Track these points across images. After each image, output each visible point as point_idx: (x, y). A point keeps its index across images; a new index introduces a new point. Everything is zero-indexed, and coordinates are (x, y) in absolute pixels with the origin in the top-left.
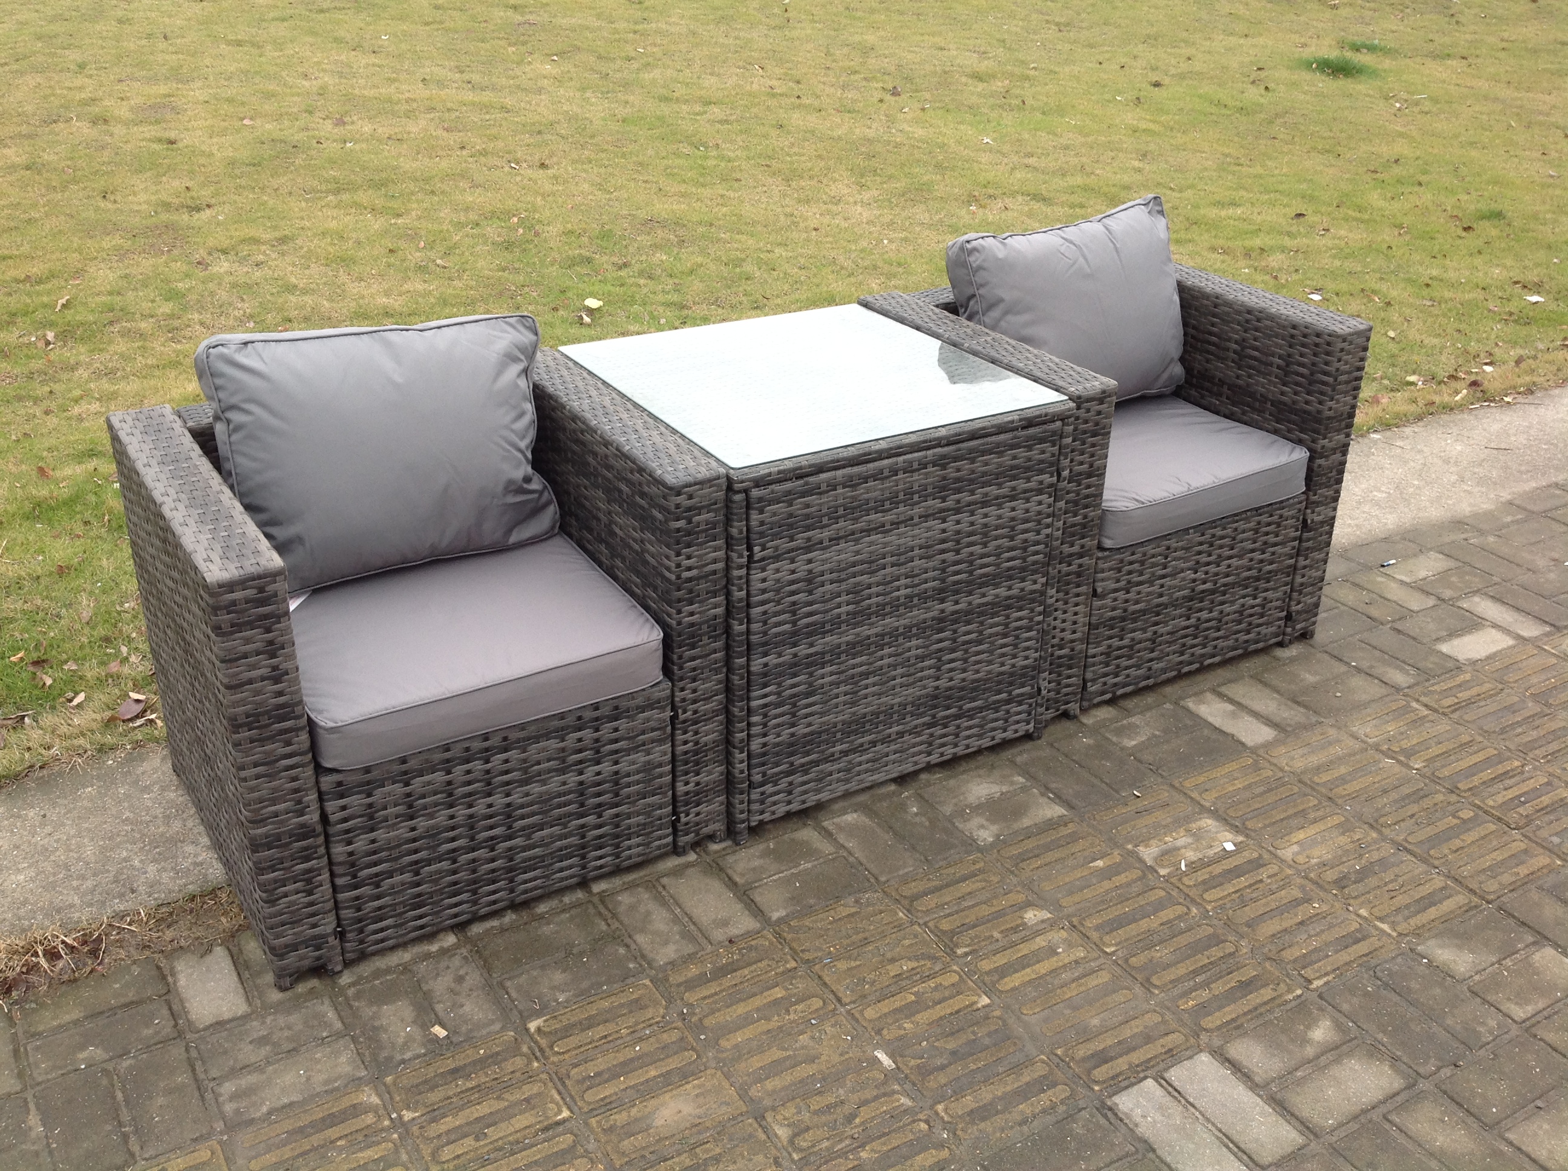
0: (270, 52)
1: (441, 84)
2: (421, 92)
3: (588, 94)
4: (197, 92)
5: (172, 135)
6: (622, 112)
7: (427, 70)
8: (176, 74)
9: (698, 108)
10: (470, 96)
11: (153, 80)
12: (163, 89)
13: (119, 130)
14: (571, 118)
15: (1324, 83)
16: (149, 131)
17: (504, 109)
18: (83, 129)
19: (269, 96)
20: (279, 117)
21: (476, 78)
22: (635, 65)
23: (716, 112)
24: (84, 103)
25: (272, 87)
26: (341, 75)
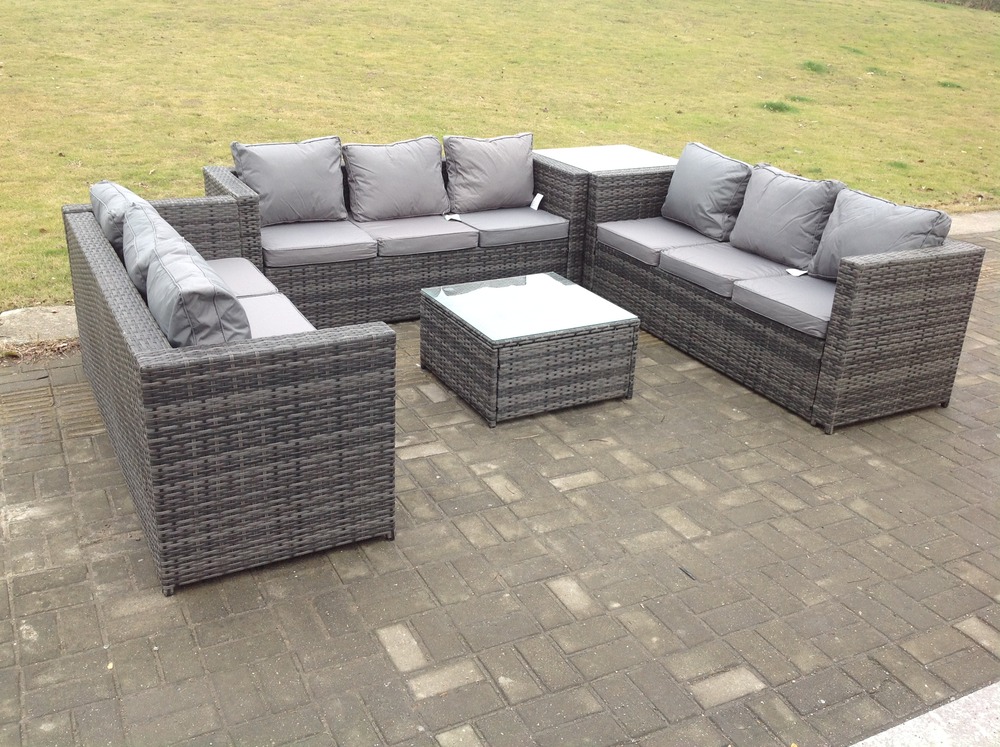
0: (247, 81)
1: (326, 97)
2: (316, 100)
3: (396, 105)
4: (211, 95)
5: (199, 113)
6: (409, 113)
7: (320, 91)
8: (201, 88)
9: (447, 113)
10: (339, 103)
11: (192, 90)
12: (195, 94)
13: (175, 110)
14: (385, 114)
15: (767, 114)
16: (189, 111)
17: (354, 109)
18: (159, 108)
19: (244, 98)
20: (249, 108)
21: (342, 95)
22: (420, 94)
23: (455, 115)
24: (158, 98)
25: (246, 95)
26: (279, 92)
